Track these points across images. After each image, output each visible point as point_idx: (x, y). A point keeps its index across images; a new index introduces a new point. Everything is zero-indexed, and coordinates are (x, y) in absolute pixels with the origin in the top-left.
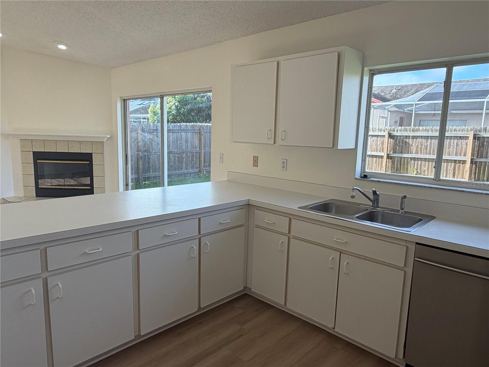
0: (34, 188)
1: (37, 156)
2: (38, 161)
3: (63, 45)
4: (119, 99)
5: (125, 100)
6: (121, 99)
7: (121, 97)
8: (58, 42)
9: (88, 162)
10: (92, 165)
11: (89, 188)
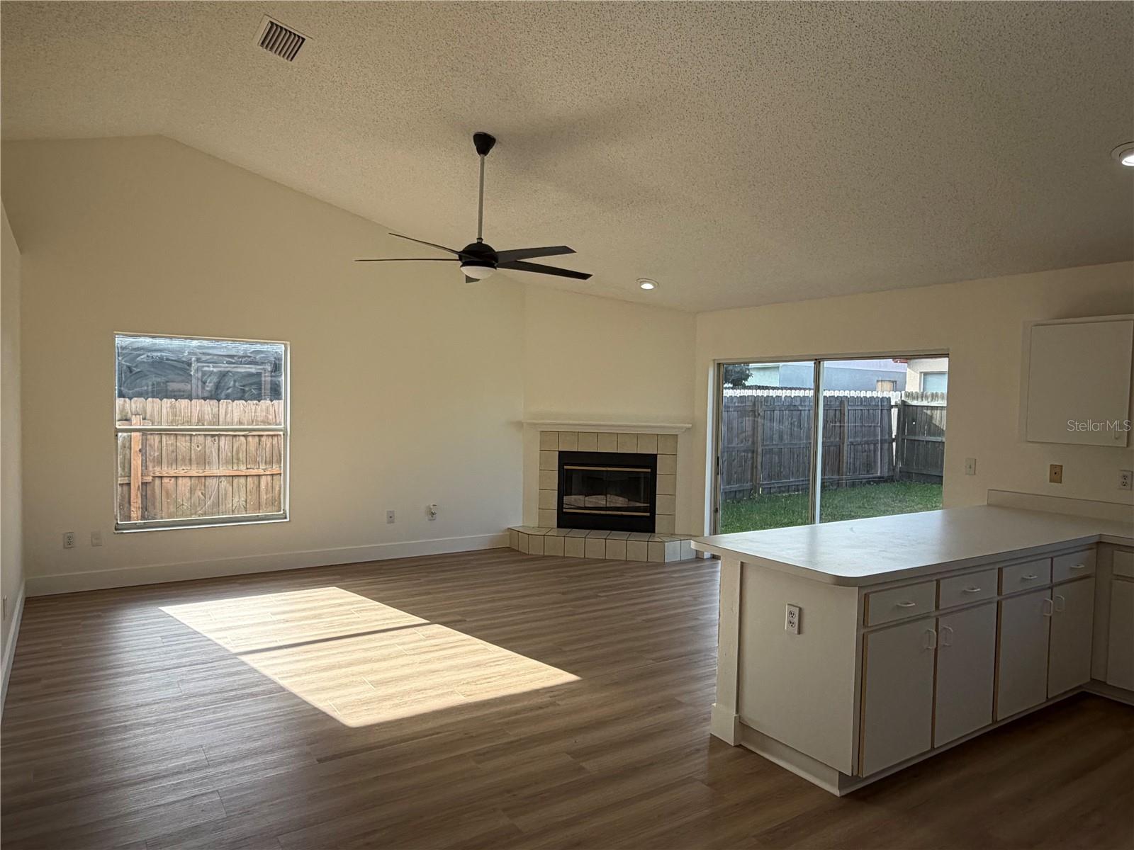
0: (556, 512)
1: (565, 457)
2: (566, 467)
3: (649, 282)
4: (712, 362)
5: (720, 364)
6: (714, 363)
7: (714, 360)
8: (642, 280)
9: (649, 470)
10: (656, 474)
11: (648, 514)
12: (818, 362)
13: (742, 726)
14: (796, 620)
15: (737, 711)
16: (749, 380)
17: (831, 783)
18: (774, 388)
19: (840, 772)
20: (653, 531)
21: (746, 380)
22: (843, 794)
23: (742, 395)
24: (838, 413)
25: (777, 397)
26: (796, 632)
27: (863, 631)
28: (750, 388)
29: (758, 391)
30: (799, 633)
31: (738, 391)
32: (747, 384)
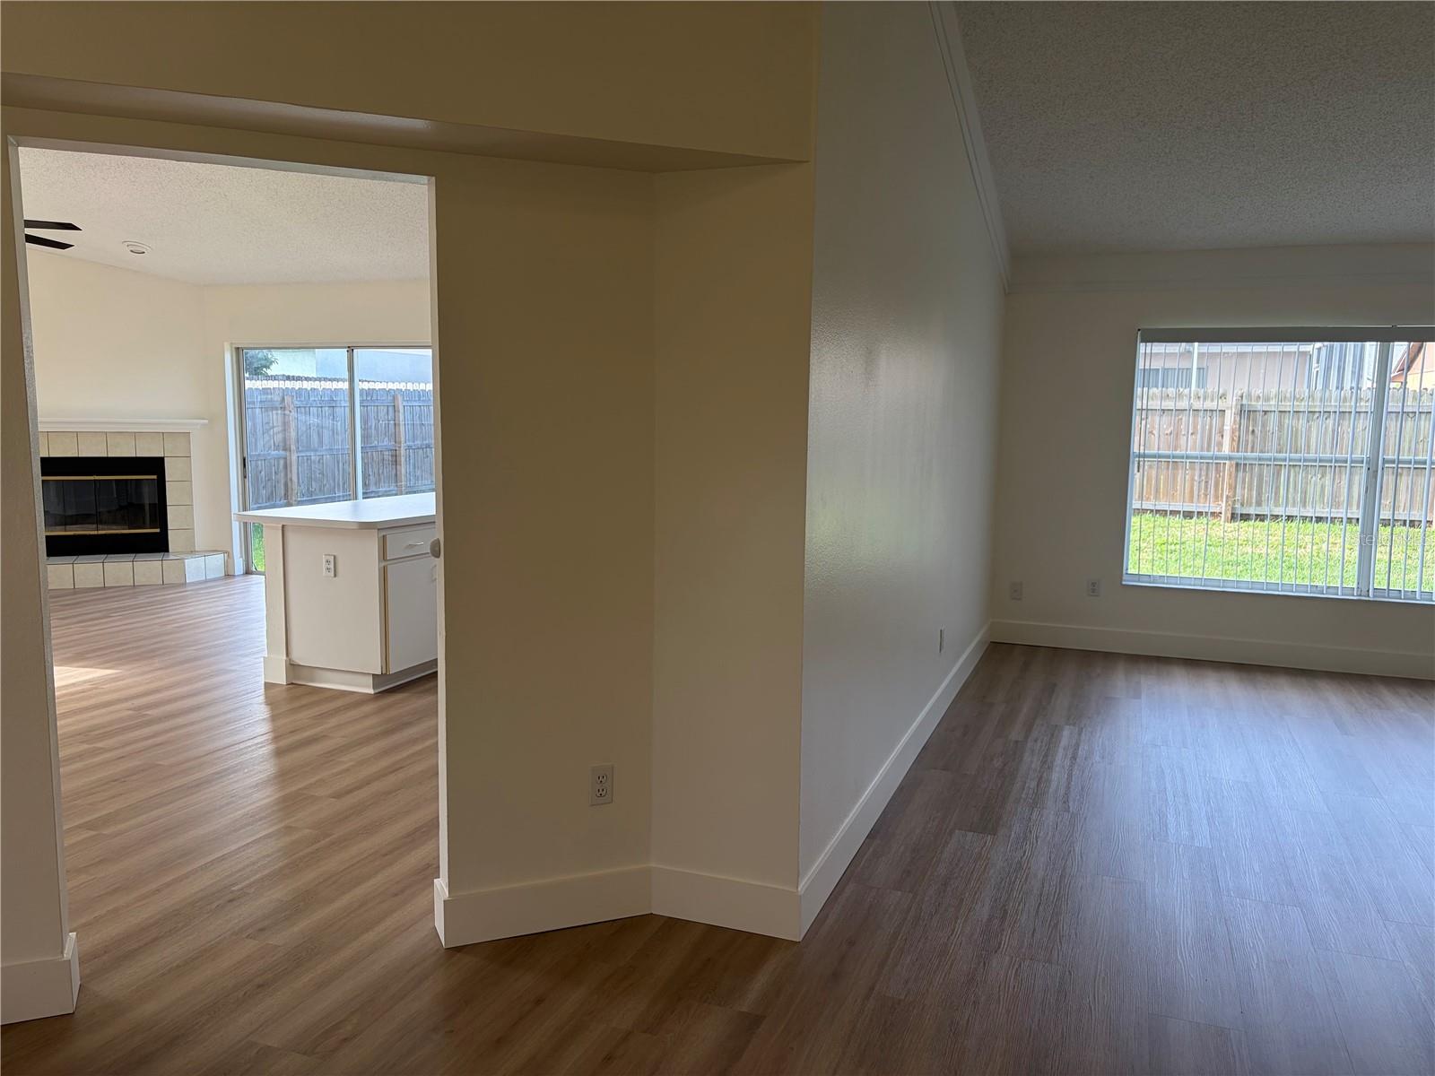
4: (230, 347)
5: (239, 348)
6: (232, 348)
7: (232, 344)
9: (155, 477)
10: (165, 481)
11: (157, 530)
12: (351, 349)
13: (292, 667)
14: (332, 566)
15: (287, 655)
16: (272, 367)
17: (368, 687)
18: (307, 379)
19: (373, 675)
20: (167, 550)
21: (267, 367)
22: (377, 691)
23: (264, 387)
24: (391, 409)
25: (312, 389)
26: (333, 575)
27: (383, 564)
28: (274, 378)
29: (287, 382)
30: (335, 576)
31: (259, 382)
32: (270, 372)
